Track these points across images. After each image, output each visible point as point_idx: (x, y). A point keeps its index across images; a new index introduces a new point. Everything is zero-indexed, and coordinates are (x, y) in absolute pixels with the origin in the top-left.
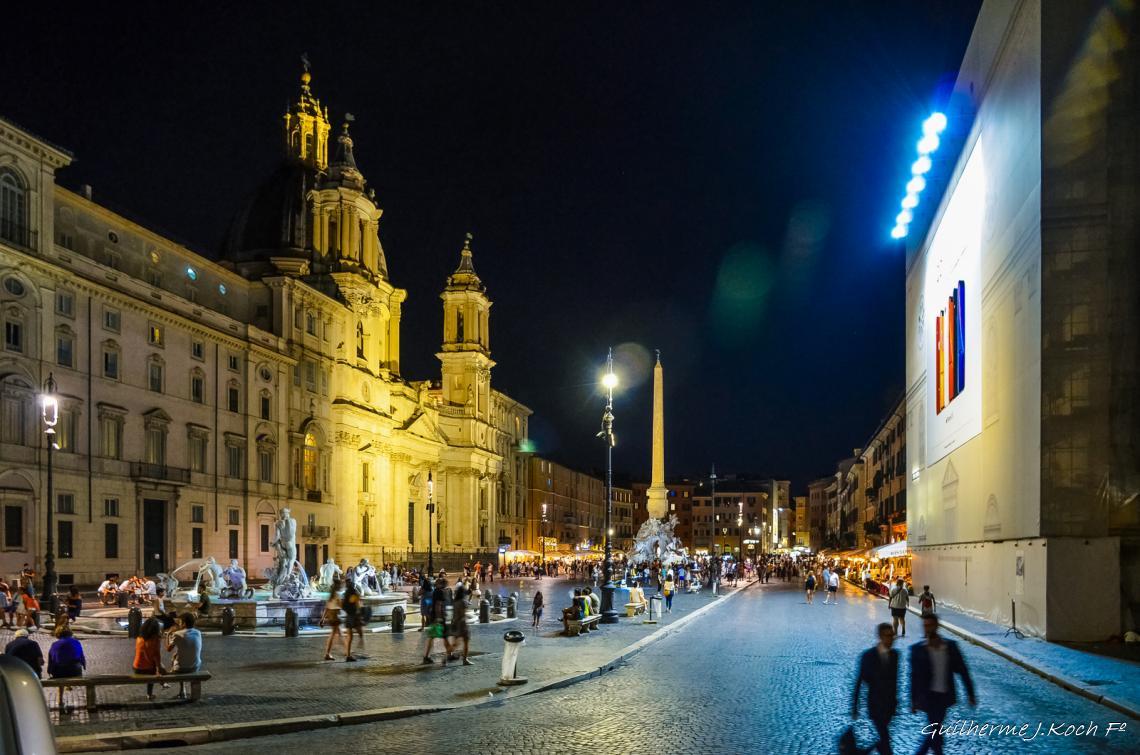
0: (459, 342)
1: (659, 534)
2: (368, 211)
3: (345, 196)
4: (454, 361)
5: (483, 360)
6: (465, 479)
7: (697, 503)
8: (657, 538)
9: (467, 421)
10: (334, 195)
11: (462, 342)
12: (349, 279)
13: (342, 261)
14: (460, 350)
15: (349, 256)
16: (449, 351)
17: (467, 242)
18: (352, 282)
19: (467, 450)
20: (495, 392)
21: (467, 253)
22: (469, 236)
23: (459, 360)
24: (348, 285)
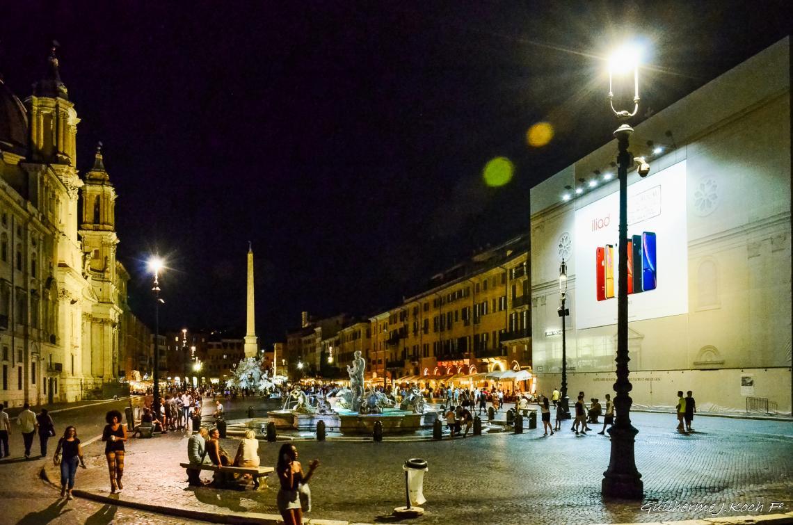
0: (95, 223)
1: (254, 368)
2: (73, 118)
3: (61, 105)
4: (93, 237)
5: (113, 238)
6: (106, 328)
7: (211, 347)
8: (252, 371)
9: (106, 284)
10: (51, 102)
11: (99, 223)
12: (65, 170)
13: (59, 155)
14: (97, 230)
15: (63, 152)
16: (89, 230)
17: (99, 148)
18: (67, 172)
19: (108, 305)
20: (118, 262)
21: (99, 157)
22: (101, 144)
23: (97, 237)
24: (63, 174)
